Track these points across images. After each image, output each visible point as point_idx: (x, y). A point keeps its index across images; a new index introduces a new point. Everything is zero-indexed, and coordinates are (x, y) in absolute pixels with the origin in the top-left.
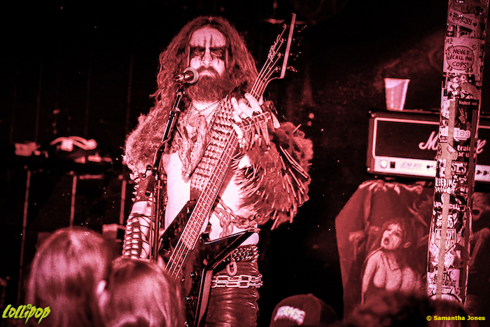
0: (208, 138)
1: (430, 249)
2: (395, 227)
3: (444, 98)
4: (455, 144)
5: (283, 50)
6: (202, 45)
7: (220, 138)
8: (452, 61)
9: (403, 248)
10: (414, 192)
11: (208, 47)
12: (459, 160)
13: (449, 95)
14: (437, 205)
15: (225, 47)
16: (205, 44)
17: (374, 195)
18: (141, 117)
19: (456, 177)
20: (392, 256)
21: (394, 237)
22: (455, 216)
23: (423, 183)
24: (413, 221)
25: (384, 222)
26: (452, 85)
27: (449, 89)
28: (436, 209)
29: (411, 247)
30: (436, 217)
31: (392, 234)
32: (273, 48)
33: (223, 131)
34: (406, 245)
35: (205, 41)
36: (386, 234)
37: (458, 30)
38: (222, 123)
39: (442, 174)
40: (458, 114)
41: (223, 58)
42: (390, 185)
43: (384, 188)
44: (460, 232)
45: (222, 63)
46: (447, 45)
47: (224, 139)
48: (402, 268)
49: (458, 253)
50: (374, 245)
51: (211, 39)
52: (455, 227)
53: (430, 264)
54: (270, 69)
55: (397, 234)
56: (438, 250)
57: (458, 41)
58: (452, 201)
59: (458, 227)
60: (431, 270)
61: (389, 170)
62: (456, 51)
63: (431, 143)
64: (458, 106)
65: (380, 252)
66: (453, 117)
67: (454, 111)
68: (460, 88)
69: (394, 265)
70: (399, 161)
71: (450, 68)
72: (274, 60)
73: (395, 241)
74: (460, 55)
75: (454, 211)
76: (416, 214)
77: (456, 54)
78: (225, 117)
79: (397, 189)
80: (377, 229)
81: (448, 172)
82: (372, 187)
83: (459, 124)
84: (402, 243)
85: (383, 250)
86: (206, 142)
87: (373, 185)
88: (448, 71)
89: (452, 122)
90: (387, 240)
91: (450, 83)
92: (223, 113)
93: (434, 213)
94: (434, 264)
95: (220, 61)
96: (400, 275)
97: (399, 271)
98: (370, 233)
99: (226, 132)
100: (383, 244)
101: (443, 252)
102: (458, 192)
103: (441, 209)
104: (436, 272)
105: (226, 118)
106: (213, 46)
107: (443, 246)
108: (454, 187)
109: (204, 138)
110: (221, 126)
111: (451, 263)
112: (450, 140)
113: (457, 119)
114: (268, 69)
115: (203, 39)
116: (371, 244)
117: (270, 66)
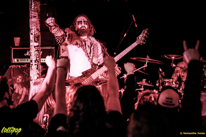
1: (30, 75)
2: (20, 77)
3: (30, 35)
4: (35, 47)
8: (32, 25)
9: (23, 82)
10: (24, 67)
12: (36, 51)
13: (32, 34)
14: (31, 63)
17: (14, 69)
19: (36, 55)
20: (20, 84)
21: (20, 79)
22: (36, 66)
23: (27, 65)
24: (25, 75)
25: (17, 76)
26: (33, 31)
27: (32, 33)
28: (31, 65)
29: (24, 82)
30: (31, 67)
31: (19, 79)
34: (23, 81)
36: (18, 79)
37: (33, 17)
39: (32, 55)
40: (35, 39)
42: (18, 66)
43: (16, 67)
44: (38, 70)
46: (30, 21)
48: (23, 87)
49: (38, 75)
50: (15, 82)
51: (83, 19)
52: (36, 69)
53: (31, 79)
55: (21, 79)
56: (32, 75)
57: (33, 20)
58: (35, 62)
59: (37, 69)
60: (31, 81)
61: (17, 62)
62: (33, 22)
63: (28, 54)
64: (35, 37)
65: (17, 84)
66: (34, 39)
67: (34, 38)
68: (35, 32)
69: (20, 87)
70: (19, 60)
71: (32, 27)
73: (20, 80)
74: (34, 23)
75: (36, 65)
76: (25, 73)
77: (33, 23)
79: (20, 67)
80: (15, 78)
81: (34, 54)
82: (13, 67)
83: (35, 41)
84: (22, 80)
85: (17, 83)
87: (13, 66)
88: (31, 28)
89: (33, 41)
90: (18, 80)
91: (32, 31)
93: (31, 66)
94: (32, 79)
96: (22, 89)
97: (22, 88)
98: (13, 79)
100: (17, 82)
101: (34, 76)
102: (36, 59)
103: (32, 64)
104: (32, 81)
107: (34, 74)
108: (35, 58)
111: (36, 78)
112: (33, 46)
113: (35, 40)
116: (14, 82)
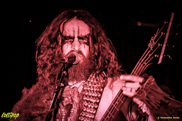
0: (80, 105)
5: (162, 41)
6: (72, 35)
7: (89, 106)
11: (76, 36)
15: (89, 35)
16: (74, 34)
18: (24, 90)
32: (153, 39)
33: (91, 100)
35: (74, 31)
38: (90, 94)
41: (88, 44)
45: (87, 47)
47: (92, 107)
51: (79, 29)
54: (150, 55)
72: (154, 49)
78: (92, 89)
86: (79, 108)
92: (90, 87)
95: (86, 46)
99: (94, 101)
105: (93, 91)
106: (80, 35)
109: (78, 105)
110: (90, 97)
114: (148, 56)
115: (72, 30)
117: (150, 53)
